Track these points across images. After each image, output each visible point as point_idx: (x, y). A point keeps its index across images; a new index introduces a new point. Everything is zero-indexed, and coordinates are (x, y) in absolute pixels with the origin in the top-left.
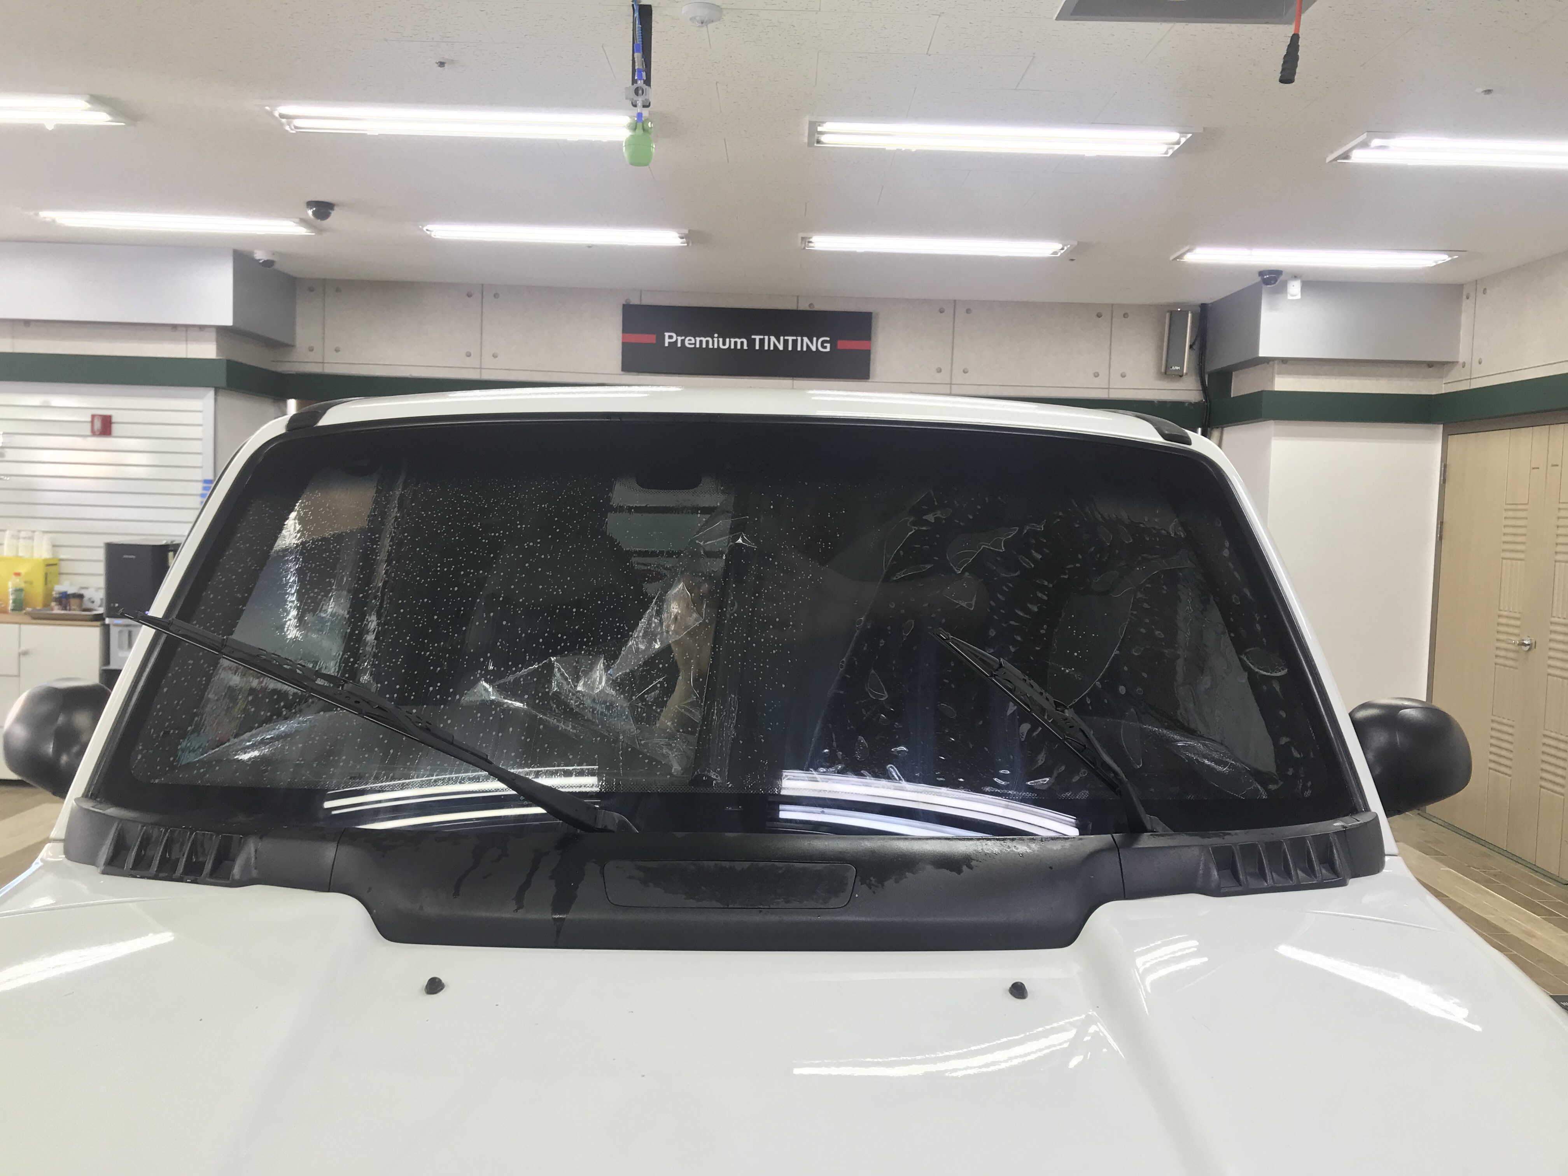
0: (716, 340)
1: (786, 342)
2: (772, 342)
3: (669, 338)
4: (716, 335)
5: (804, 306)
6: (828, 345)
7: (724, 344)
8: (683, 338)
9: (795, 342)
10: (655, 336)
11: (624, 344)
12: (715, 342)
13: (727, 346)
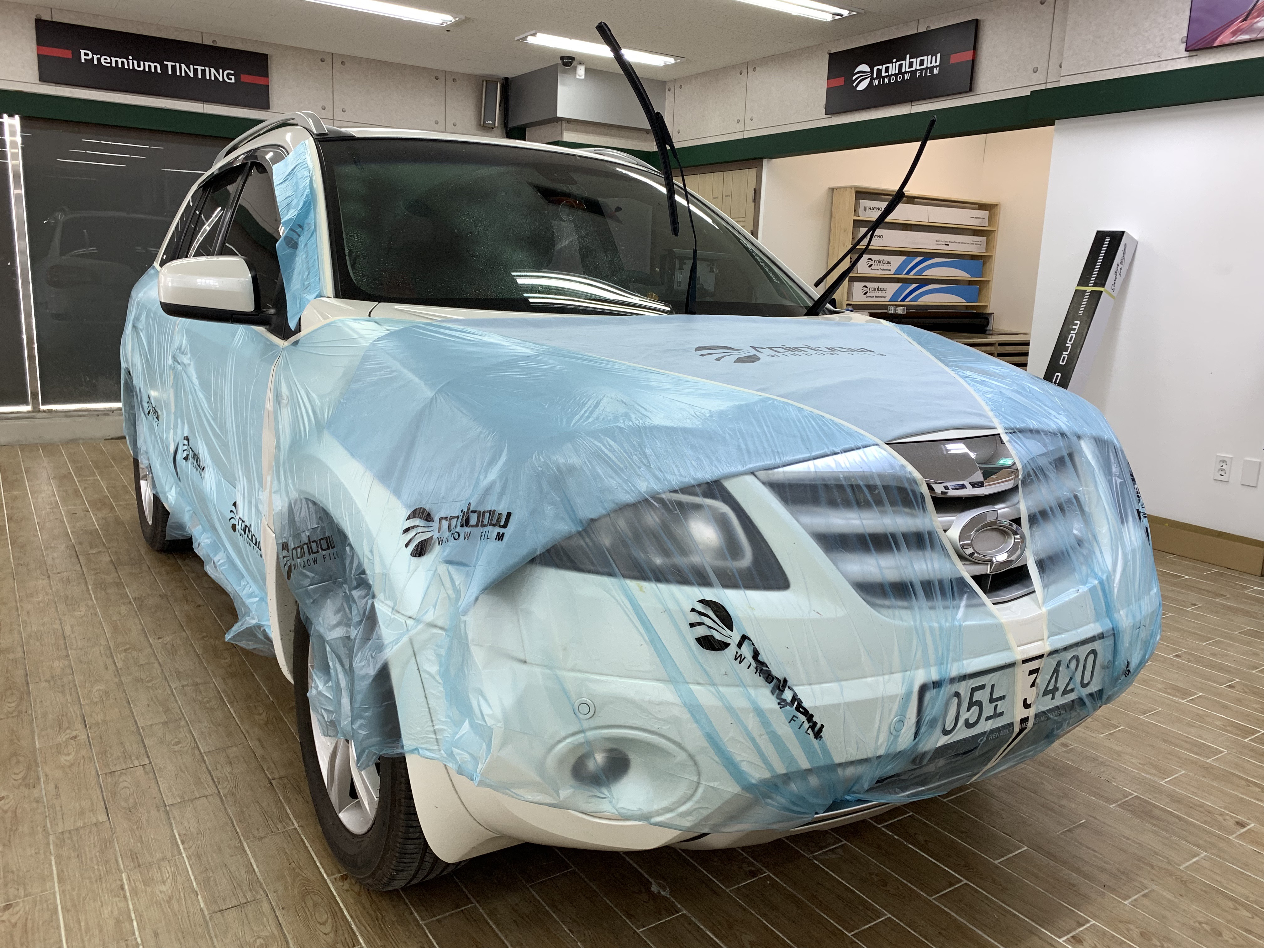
0: (131, 62)
1: (196, 71)
2: (182, 69)
3: (85, 55)
4: (130, 57)
5: (208, 42)
6: (233, 77)
7: (139, 66)
8: (99, 56)
9: (203, 72)
10: (70, 52)
11: (39, 56)
12: (130, 64)
13: (142, 69)
